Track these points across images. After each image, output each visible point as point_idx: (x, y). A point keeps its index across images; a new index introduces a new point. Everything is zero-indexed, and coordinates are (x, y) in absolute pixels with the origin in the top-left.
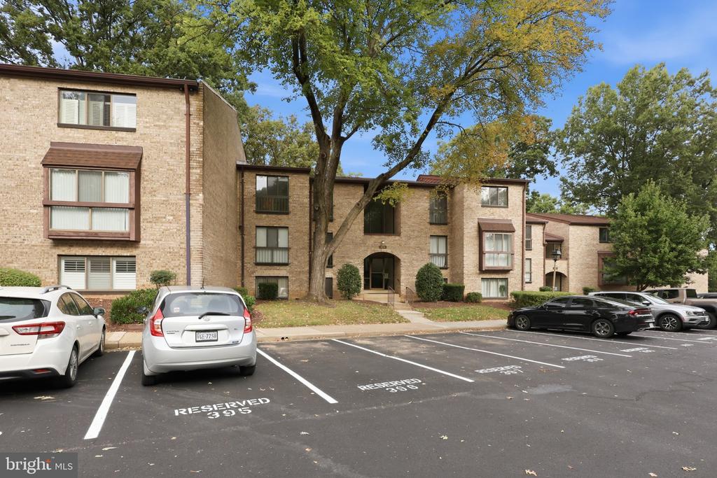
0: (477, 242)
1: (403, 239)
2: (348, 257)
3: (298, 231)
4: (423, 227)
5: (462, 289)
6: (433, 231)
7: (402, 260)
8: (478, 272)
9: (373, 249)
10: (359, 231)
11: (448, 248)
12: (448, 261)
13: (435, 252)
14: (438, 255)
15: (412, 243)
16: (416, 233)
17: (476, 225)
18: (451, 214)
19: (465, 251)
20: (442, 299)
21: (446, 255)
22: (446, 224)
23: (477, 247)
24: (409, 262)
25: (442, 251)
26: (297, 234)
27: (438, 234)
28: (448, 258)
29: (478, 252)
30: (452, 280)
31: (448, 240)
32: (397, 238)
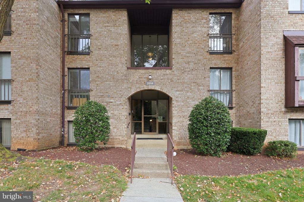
0: (281, 66)
1: (176, 73)
2: (108, 97)
3: (22, 57)
4: (201, 57)
5: (262, 135)
6: (213, 62)
7: (174, 98)
8: (284, 109)
9: (138, 86)
10: (120, 65)
11: (234, 82)
12: (234, 99)
13: (217, 88)
14: (220, 92)
15: (187, 77)
16: (192, 65)
17: (281, 41)
18: (237, 40)
19: (263, 80)
20: (229, 150)
21: (231, 92)
22: (231, 53)
23: (282, 74)
24: (183, 102)
25: (226, 86)
26: (22, 61)
27: (220, 66)
28: (234, 95)
29: (283, 81)
30: (239, 123)
31: (233, 73)
32: (168, 71)
